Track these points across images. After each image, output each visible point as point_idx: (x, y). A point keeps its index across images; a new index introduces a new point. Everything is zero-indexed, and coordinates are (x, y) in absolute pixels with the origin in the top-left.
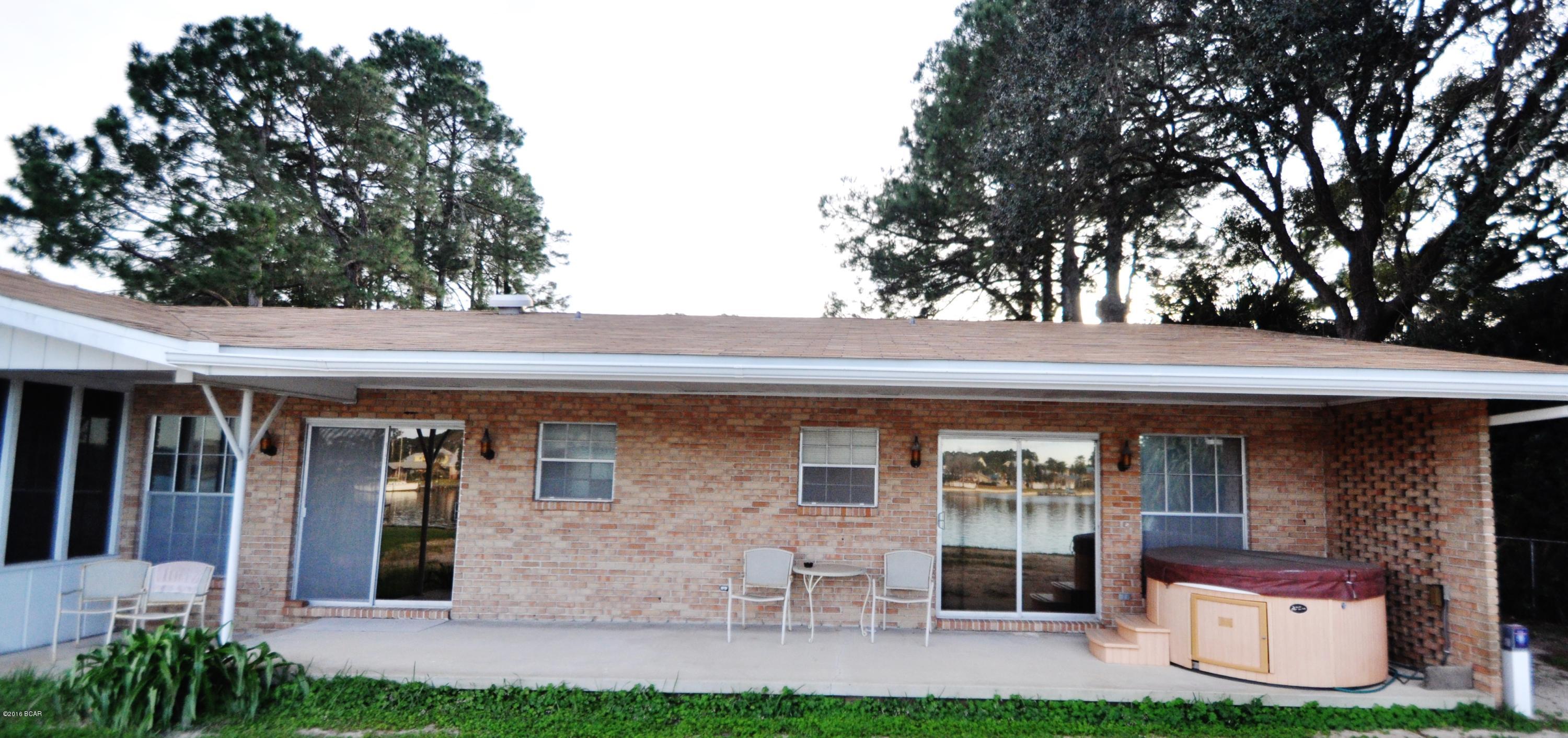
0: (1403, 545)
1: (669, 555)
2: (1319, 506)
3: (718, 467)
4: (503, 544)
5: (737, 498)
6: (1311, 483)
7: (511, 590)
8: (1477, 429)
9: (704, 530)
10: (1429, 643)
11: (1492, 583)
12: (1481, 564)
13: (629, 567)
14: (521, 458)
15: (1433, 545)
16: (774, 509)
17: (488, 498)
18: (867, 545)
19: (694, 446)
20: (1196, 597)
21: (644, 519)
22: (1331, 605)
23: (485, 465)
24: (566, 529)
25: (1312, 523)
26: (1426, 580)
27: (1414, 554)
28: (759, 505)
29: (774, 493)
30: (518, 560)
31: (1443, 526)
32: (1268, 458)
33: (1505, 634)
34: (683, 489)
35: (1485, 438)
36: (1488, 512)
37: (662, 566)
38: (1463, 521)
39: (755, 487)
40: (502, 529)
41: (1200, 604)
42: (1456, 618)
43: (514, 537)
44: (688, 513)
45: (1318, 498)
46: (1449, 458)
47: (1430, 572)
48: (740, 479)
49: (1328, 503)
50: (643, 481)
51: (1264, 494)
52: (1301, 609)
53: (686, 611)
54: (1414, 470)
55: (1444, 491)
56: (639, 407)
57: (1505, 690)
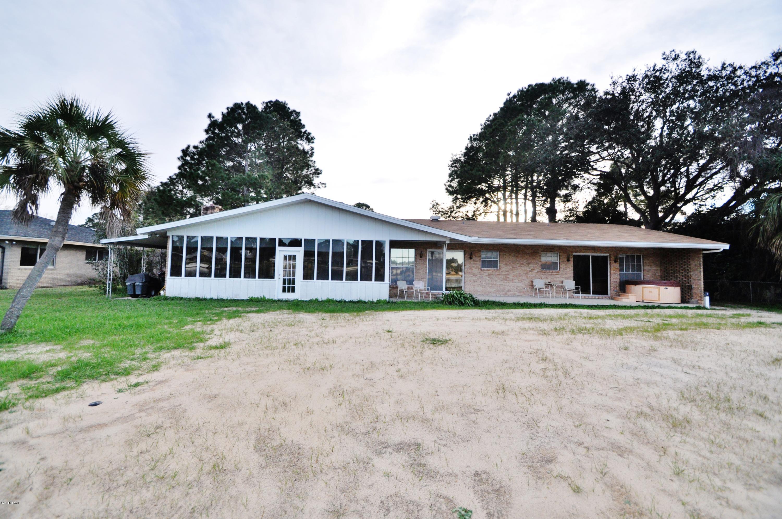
0: (681, 278)
1: (513, 281)
2: (659, 271)
3: (524, 261)
4: (476, 278)
5: (527, 268)
6: (657, 265)
7: (477, 289)
8: (700, 254)
9: (520, 275)
10: (687, 297)
11: (702, 283)
12: (700, 280)
13: (502, 283)
14: (477, 259)
15: (689, 277)
16: (536, 271)
17: (471, 268)
18: (558, 279)
19: (517, 256)
20: (643, 288)
21: (507, 273)
22: (672, 288)
23: (470, 261)
24: (489, 275)
25: (657, 274)
26: (687, 284)
27: (684, 279)
28: (532, 270)
29: (536, 267)
30: (479, 282)
31: (692, 273)
32: (648, 260)
33: (705, 293)
34: (515, 266)
35: (702, 256)
36: (702, 270)
37: (511, 284)
38: (697, 272)
39: (532, 266)
40: (475, 275)
41: (644, 289)
42: (694, 291)
43: (478, 277)
44: (516, 272)
45: (659, 269)
46: (693, 260)
47: (688, 283)
48: (528, 264)
49: (661, 270)
50: (506, 264)
51: (647, 268)
52: (666, 289)
53: (517, 293)
54: (685, 262)
55: (692, 266)
56: (504, 247)
57: (704, 303)
